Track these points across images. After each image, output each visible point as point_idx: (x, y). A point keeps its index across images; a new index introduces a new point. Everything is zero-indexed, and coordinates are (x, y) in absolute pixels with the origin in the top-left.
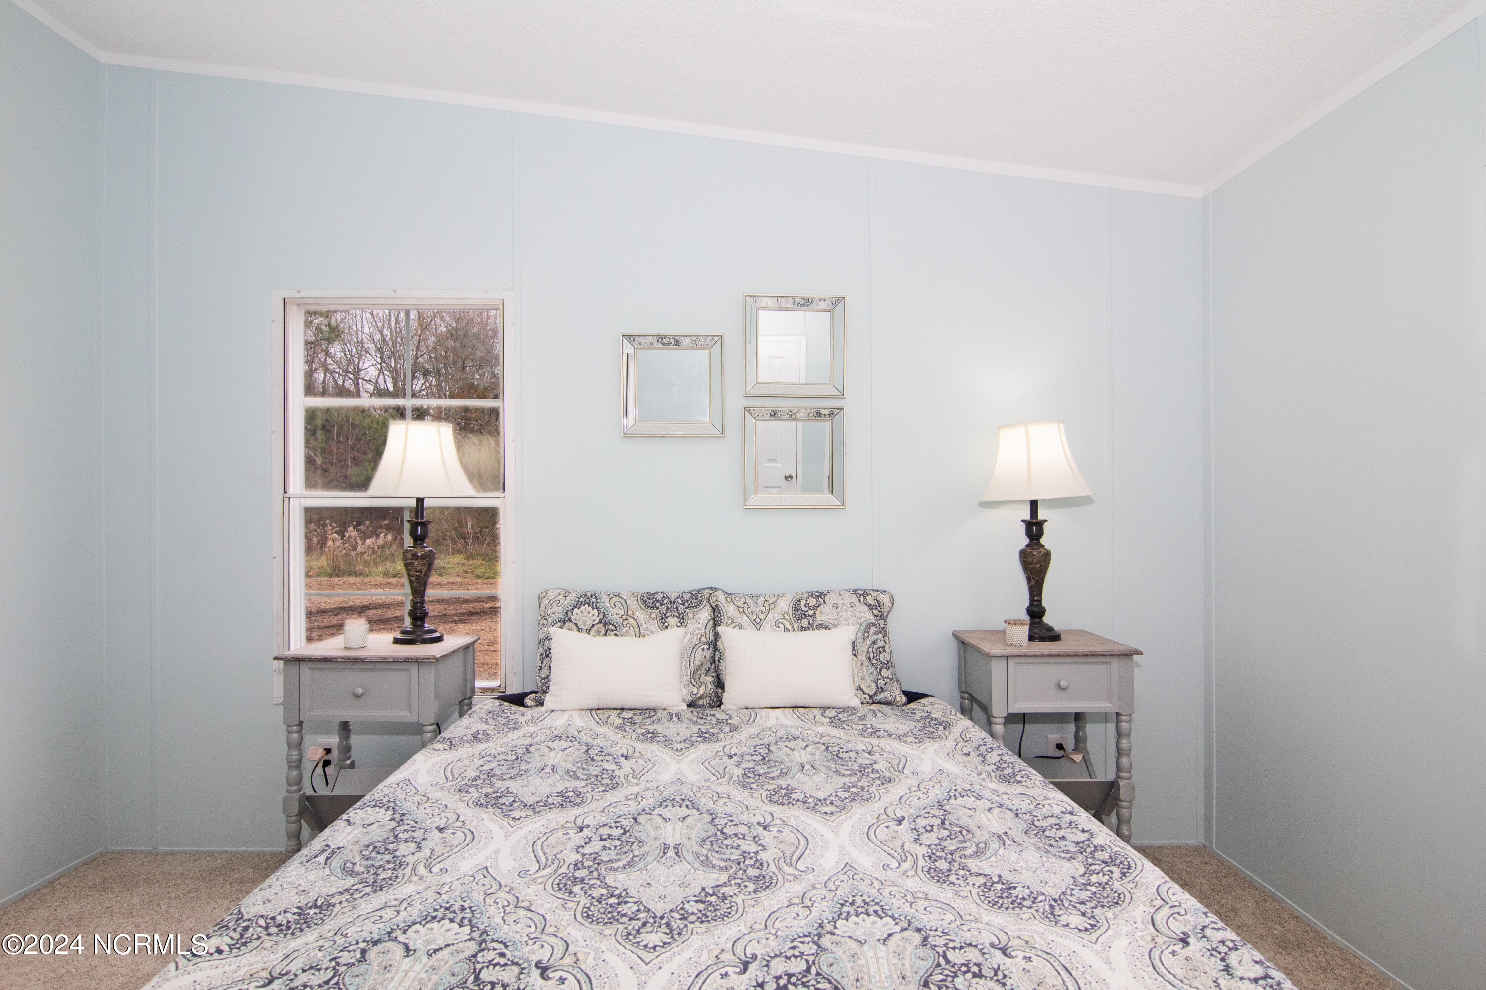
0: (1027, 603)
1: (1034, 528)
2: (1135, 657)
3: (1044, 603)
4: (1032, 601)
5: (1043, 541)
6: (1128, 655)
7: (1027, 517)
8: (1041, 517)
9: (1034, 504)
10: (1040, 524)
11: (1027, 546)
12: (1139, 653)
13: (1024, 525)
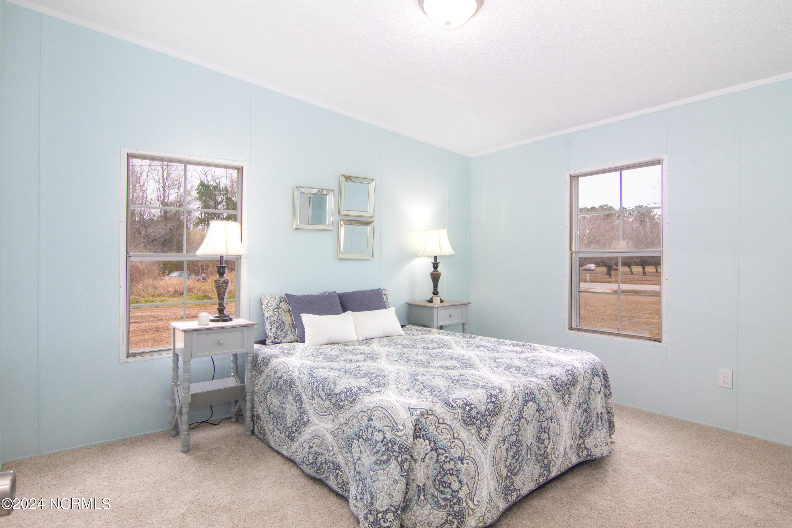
0: (433, 290)
1: (435, 265)
2: (469, 305)
3: (438, 290)
4: (434, 290)
5: (438, 269)
6: (467, 304)
7: (434, 262)
8: (438, 262)
9: (436, 257)
10: (437, 264)
11: (433, 271)
12: (470, 303)
13: (432, 264)
